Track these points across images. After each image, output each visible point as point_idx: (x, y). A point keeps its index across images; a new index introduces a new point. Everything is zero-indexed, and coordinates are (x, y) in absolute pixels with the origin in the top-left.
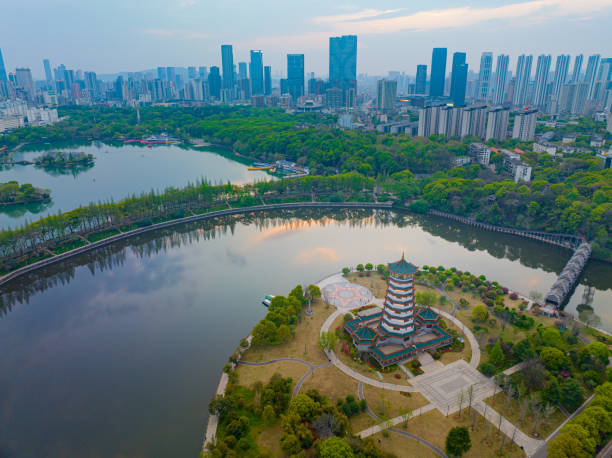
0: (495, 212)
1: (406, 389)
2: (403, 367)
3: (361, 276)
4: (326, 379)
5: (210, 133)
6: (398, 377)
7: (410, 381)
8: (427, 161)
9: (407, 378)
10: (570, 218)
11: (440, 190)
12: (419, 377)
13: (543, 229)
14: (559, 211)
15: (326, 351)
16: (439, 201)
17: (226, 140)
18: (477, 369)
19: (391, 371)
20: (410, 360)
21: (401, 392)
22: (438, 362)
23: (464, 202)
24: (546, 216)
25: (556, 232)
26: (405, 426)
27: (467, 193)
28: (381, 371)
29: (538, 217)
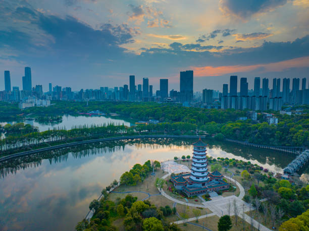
0: (258, 137)
1: (200, 206)
2: (200, 197)
3: (184, 161)
4: (157, 200)
5: (120, 110)
6: (196, 201)
7: (203, 203)
8: (224, 118)
9: (201, 201)
10: (298, 138)
11: (229, 128)
12: (208, 202)
13: (285, 145)
14: (292, 135)
15: (159, 189)
16: (229, 134)
17: (127, 112)
18: (242, 199)
19: (193, 198)
20: (205, 194)
21: (197, 208)
22: (220, 196)
23: (242, 133)
24: (285, 139)
25: (291, 146)
26: (197, 221)
27: (243, 129)
28: (187, 198)
29: (281, 139)
